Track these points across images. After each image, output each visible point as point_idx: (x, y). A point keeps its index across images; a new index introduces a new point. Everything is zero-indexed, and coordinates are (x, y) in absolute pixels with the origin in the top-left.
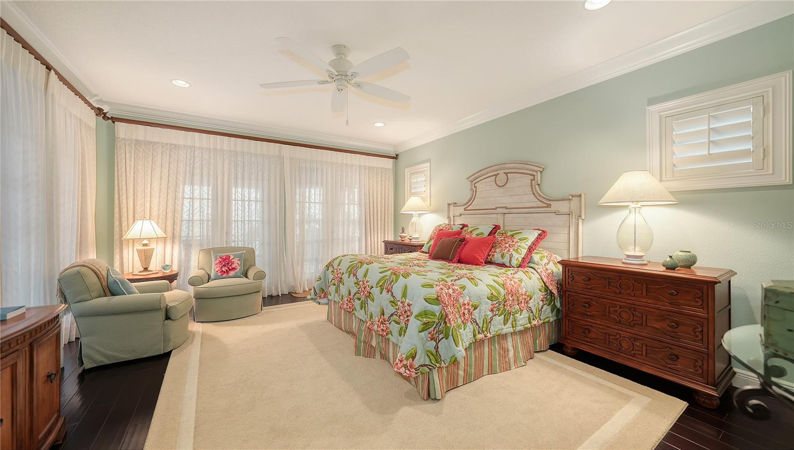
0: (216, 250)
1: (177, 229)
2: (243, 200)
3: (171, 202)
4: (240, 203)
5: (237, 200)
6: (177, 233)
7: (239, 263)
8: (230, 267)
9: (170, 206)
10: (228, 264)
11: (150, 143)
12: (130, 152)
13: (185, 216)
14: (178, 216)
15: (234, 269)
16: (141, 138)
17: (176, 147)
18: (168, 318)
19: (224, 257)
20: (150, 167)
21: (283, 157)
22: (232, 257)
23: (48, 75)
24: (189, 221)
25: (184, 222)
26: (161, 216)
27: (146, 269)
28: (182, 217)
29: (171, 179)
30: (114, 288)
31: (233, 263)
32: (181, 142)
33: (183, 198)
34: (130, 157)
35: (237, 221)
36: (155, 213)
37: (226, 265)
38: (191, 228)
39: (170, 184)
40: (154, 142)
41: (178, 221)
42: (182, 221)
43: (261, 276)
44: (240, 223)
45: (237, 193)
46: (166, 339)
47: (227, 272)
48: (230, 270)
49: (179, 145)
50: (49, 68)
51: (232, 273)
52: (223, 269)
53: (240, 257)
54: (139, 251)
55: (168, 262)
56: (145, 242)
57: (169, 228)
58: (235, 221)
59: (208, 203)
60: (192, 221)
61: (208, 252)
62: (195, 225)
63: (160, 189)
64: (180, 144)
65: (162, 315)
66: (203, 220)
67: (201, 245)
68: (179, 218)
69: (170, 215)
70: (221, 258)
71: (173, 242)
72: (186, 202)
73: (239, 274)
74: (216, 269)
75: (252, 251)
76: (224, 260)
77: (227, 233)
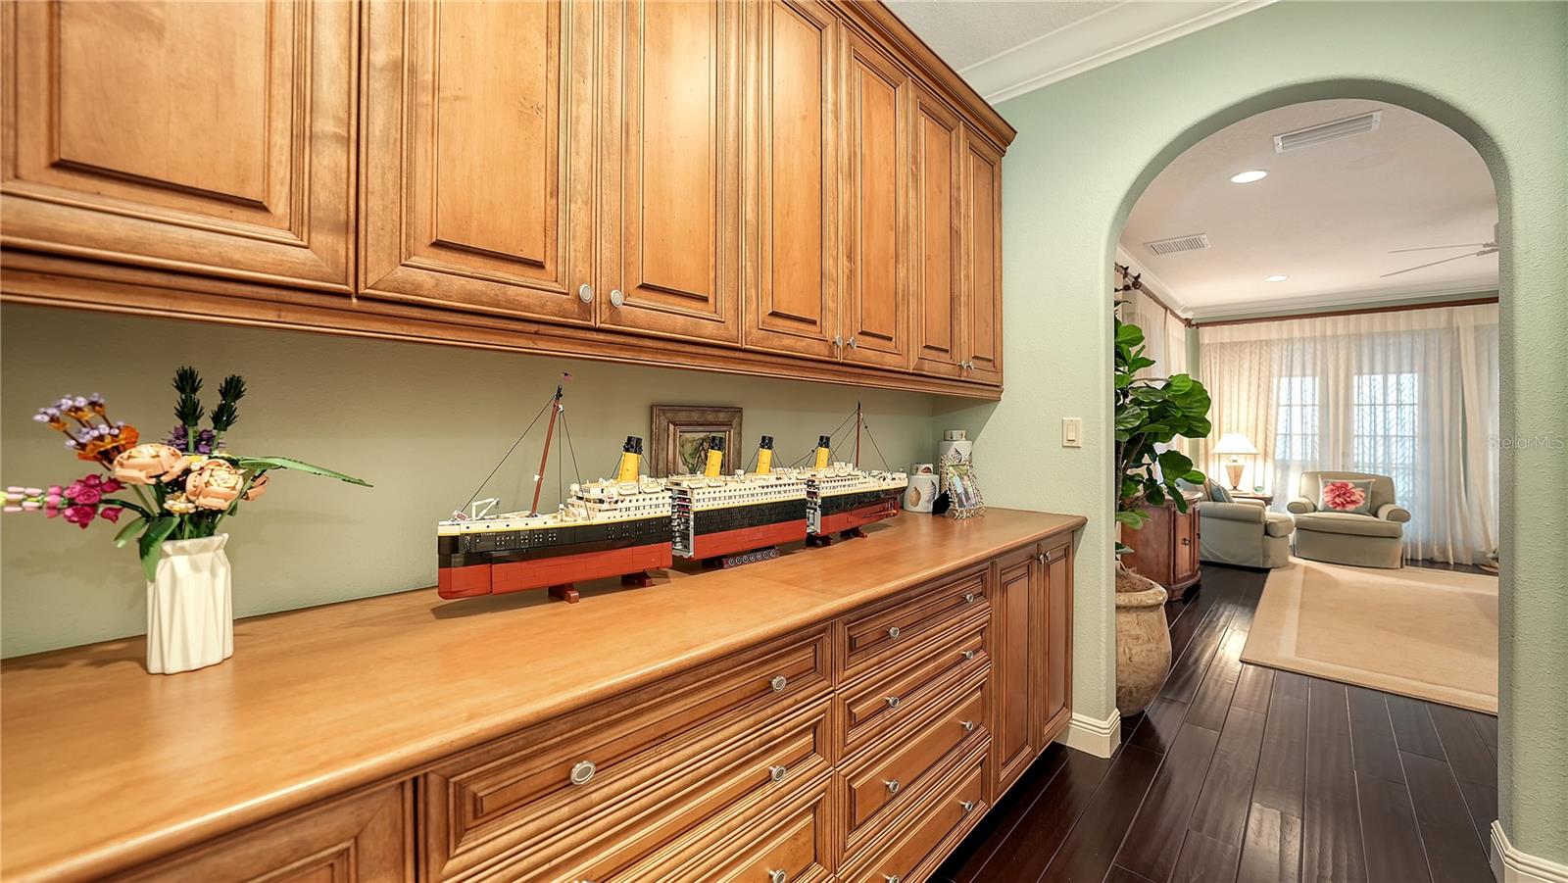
0: (1326, 476)
1: (1270, 444)
2: (1373, 405)
3: (1262, 412)
4: (1367, 408)
5: (1362, 405)
6: (1270, 451)
7: (1363, 495)
8: (1348, 499)
9: (1261, 418)
10: (1344, 494)
11: (1236, 343)
12: (1215, 358)
13: (1281, 430)
14: (1271, 428)
15: (1353, 502)
16: (1226, 340)
17: (1268, 343)
18: (1267, 533)
19: (1338, 485)
20: (1237, 373)
21: (1458, 328)
22: (1351, 485)
23: (1166, 313)
24: (1286, 435)
25: (1279, 437)
26: (1250, 429)
27: (1235, 488)
28: (1276, 430)
29: (1262, 384)
30: (1216, 494)
31: (1353, 494)
32: (1274, 336)
33: (1278, 405)
34: (1215, 363)
35: (1363, 436)
36: (1243, 427)
37: (1341, 495)
38: (1288, 444)
39: (1261, 390)
40: (1241, 342)
41: (1271, 435)
42: (1276, 435)
43: (1401, 516)
44: (1366, 440)
45: (1367, 387)
46: (1266, 555)
47: (1343, 505)
48: (1348, 503)
49: (1271, 340)
50: (1166, 308)
51: (1351, 507)
52: (1337, 500)
53: (1365, 487)
54: (1228, 467)
55: (1259, 484)
56: (1234, 457)
57: (1260, 443)
58: (1358, 436)
59: (1313, 410)
60: (1290, 435)
61: (1314, 476)
62: (1294, 441)
63: (1249, 398)
64: (1272, 338)
65: (1262, 527)
66: (1306, 434)
67: (1303, 467)
68: (1273, 431)
69: (1261, 427)
70: (1333, 485)
71: (1265, 461)
72: (1283, 410)
73: (1363, 511)
74: (1326, 499)
75: (1388, 483)
76: (1338, 488)
77: (1343, 453)
